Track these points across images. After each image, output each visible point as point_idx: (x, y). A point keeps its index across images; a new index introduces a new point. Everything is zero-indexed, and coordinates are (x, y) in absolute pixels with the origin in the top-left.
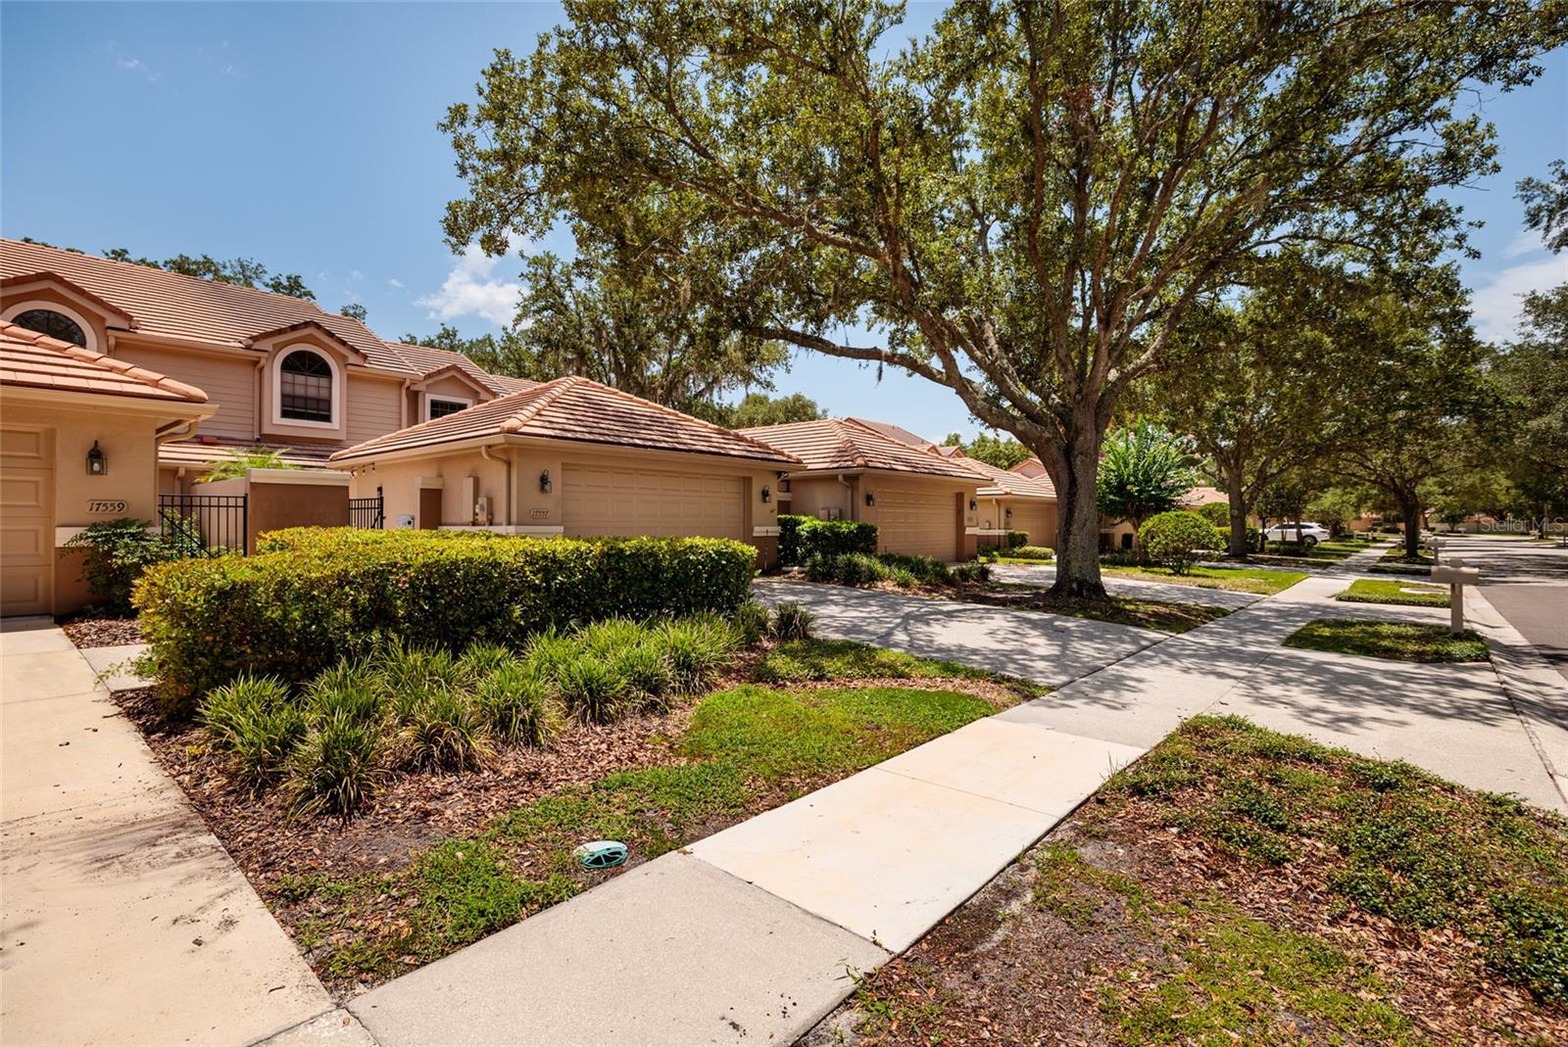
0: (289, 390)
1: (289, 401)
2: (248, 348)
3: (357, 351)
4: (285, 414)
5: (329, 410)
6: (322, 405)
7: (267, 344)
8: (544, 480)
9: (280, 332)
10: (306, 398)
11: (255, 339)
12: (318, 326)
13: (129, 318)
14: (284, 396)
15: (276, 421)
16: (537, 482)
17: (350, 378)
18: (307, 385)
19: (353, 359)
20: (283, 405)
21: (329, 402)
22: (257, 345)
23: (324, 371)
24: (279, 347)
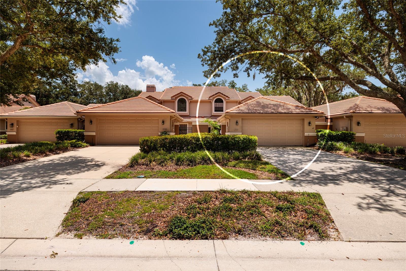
0: (216, 106)
1: (216, 109)
2: (209, 99)
3: (227, 97)
4: (215, 111)
5: (223, 109)
6: (222, 108)
7: (211, 98)
8: (237, 122)
9: (214, 95)
10: (219, 107)
11: (210, 97)
12: (220, 93)
13: (191, 97)
14: (215, 107)
15: (214, 113)
16: (235, 123)
17: (227, 102)
18: (219, 105)
19: (227, 98)
20: (215, 109)
21: (223, 107)
22: (210, 98)
23: (222, 101)
24: (214, 98)
